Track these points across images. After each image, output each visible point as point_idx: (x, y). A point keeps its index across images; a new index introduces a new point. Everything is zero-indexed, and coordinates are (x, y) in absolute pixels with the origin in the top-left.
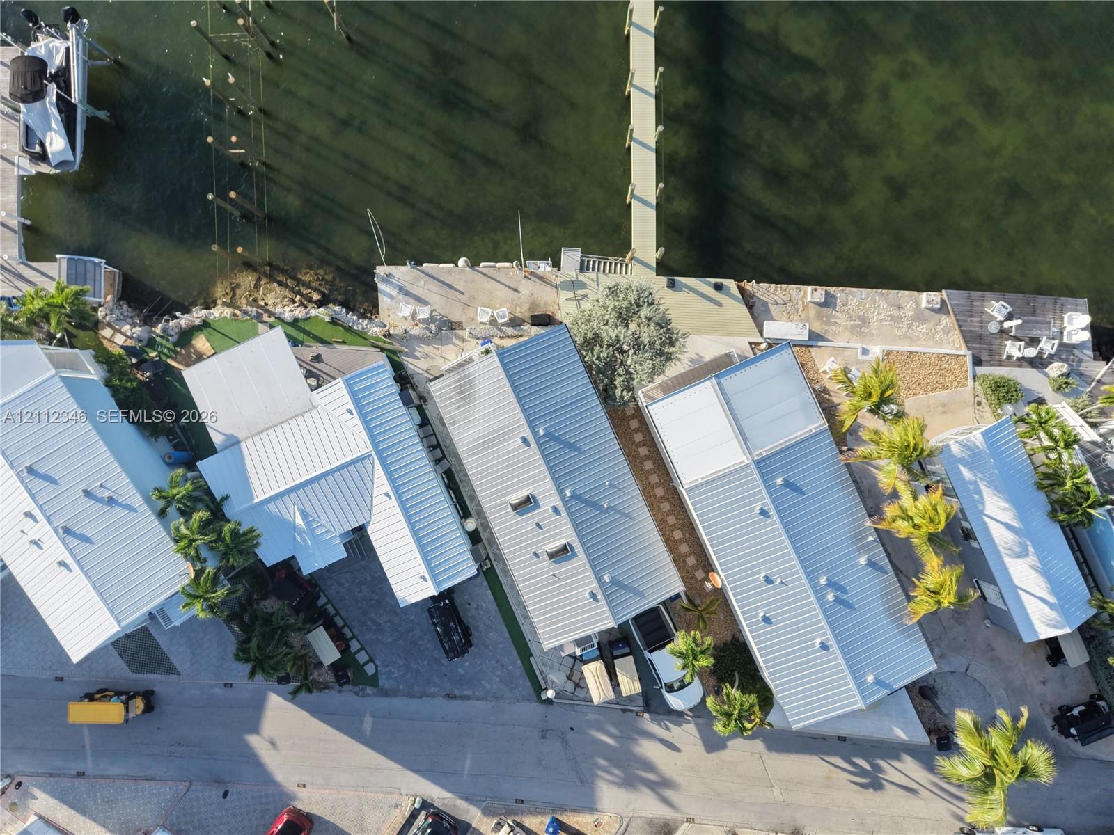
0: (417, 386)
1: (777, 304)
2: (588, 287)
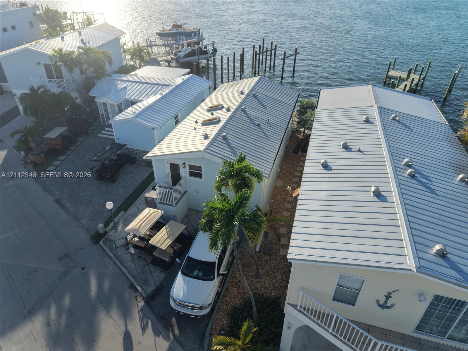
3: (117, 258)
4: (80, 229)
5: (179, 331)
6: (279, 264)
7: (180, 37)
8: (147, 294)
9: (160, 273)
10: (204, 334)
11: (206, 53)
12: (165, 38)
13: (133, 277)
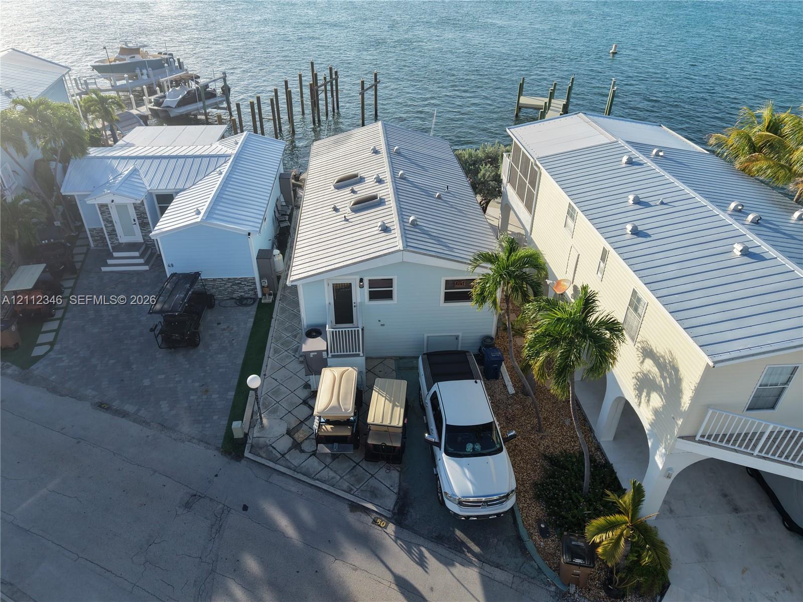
3: (294, 471)
4: (187, 443)
5: (479, 547)
6: (554, 403)
7: (141, 71)
8: (389, 510)
9: (388, 471)
10: (519, 538)
11: (212, 95)
12: (114, 74)
13: (349, 492)
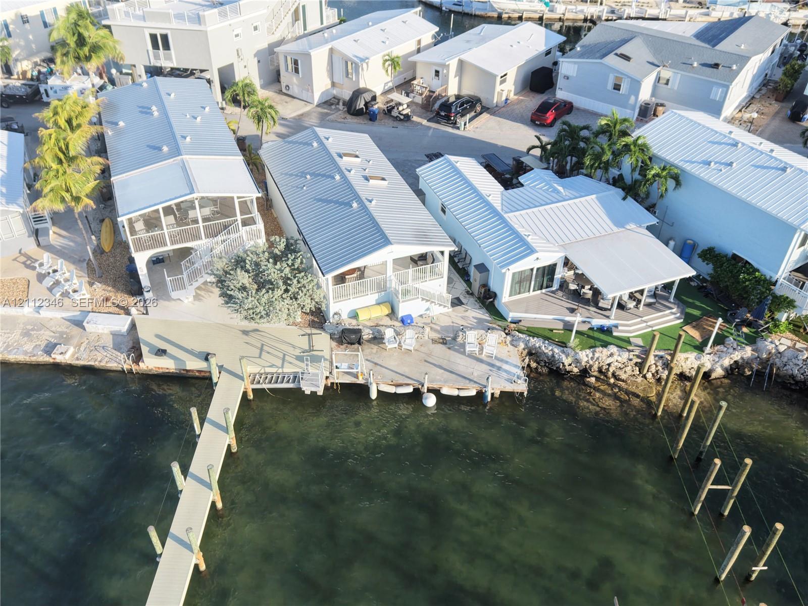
0: (476, 301)
1: (103, 347)
2: (294, 357)
